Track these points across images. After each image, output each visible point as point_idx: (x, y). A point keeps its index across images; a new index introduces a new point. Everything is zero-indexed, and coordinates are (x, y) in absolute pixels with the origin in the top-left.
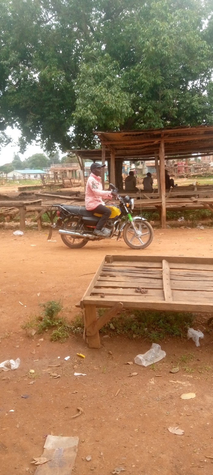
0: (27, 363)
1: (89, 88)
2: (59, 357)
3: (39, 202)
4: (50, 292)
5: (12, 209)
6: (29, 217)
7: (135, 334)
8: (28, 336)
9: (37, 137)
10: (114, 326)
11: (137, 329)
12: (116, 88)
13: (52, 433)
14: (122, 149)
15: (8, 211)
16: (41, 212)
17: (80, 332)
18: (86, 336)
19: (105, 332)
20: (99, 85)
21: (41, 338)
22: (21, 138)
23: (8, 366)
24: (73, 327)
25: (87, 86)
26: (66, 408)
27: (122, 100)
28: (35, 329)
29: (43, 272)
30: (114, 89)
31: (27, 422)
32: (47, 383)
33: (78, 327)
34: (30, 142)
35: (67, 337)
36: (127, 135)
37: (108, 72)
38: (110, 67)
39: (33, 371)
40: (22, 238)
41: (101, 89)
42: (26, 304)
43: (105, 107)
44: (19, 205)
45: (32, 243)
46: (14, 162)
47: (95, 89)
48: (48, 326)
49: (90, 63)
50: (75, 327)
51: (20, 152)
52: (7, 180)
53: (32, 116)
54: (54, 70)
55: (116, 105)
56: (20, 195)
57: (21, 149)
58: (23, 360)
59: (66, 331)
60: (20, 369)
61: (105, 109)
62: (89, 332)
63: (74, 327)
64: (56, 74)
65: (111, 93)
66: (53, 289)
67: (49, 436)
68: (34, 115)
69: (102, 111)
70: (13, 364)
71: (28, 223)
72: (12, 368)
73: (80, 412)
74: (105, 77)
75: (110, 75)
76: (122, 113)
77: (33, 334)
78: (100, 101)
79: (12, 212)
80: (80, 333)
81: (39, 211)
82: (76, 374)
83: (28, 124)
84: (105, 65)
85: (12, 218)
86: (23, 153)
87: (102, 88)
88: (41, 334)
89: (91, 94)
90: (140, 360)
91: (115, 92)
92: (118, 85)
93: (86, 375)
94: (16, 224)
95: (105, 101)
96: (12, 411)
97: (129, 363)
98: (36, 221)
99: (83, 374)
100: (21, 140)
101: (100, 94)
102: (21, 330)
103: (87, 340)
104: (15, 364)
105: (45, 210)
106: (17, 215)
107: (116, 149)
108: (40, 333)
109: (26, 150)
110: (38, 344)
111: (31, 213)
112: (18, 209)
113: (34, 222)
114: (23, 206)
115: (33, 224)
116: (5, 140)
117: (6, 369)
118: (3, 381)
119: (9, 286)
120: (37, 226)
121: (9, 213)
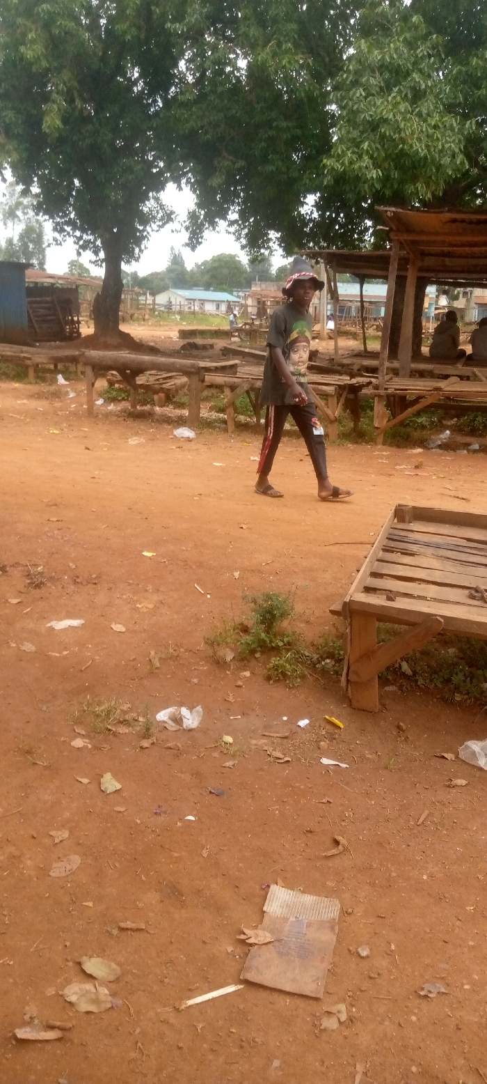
0: (216, 719)
1: (368, 99)
2: (285, 718)
3: (232, 366)
4: (260, 571)
5: (170, 378)
6: (207, 399)
7: (460, 693)
8: (218, 663)
9: (230, 212)
10: (410, 666)
11: (464, 681)
12: (433, 103)
13: (280, 881)
14: (436, 255)
15: (161, 381)
16: (237, 391)
17: (332, 669)
18: (348, 681)
19: (390, 678)
20: (392, 95)
21: (246, 670)
22: (194, 212)
23: (178, 720)
24: (316, 657)
25: (364, 94)
26: (307, 831)
27: (443, 135)
28: (232, 650)
29: (244, 528)
30: (426, 106)
31: (225, 848)
32: (261, 769)
33: (328, 658)
34: (213, 224)
35: (303, 677)
36: (454, 221)
37: (415, 64)
38: (422, 50)
39: (229, 739)
40: (193, 446)
41: (396, 105)
42: (210, 592)
43: (402, 149)
44: (189, 370)
45: (215, 460)
46: (169, 270)
47: (382, 103)
48: (261, 647)
49: (374, 37)
50: (321, 657)
51: (187, 245)
52: (153, 310)
53: (226, 162)
54: (286, 51)
55: (427, 146)
56: (183, 347)
57: (190, 239)
58: (208, 712)
59: (302, 663)
60: (203, 730)
61: (402, 154)
62: (356, 673)
63: (318, 656)
64: (289, 62)
65: (420, 115)
66: (267, 567)
67: (273, 888)
68: (232, 161)
69: (393, 160)
70: (187, 717)
71: (204, 413)
72: (184, 726)
73: (340, 847)
74: (408, 74)
75: (420, 71)
76: (439, 167)
77: (229, 658)
78: (392, 134)
79: (168, 385)
80: (332, 673)
81: (233, 388)
82: (325, 761)
83: (216, 181)
84: (411, 45)
85: (169, 397)
86: (193, 248)
87: (399, 103)
88: (246, 662)
89: (371, 116)
90: (474, 753)
91: (428, 115)
92: (437, 96)
93: (348, 766)
94: (178, 412)
95: (403, 135)
96: (191, 818)
97: (446, 755)
98: (221, 410)
99: (340, 765)
100: (193, 216)
101: (395, 117)
102: (202, 647)
103: (349, 689)
104: (191, 718)
105: (246, 387)
106: (180, 392)
107: (423, 254)
108: (242, 660)
109: (201, 243)
110: (239, 683)
111: (214, 391)
112: (185, 379)
113: (217, 412)
114: (199, 373)
115: (214, 415)
116: (159, 216)
117: (172, 726)
118: (168, 752)
119: (172, 548)
120: (225, 422)
121: (164, 386)
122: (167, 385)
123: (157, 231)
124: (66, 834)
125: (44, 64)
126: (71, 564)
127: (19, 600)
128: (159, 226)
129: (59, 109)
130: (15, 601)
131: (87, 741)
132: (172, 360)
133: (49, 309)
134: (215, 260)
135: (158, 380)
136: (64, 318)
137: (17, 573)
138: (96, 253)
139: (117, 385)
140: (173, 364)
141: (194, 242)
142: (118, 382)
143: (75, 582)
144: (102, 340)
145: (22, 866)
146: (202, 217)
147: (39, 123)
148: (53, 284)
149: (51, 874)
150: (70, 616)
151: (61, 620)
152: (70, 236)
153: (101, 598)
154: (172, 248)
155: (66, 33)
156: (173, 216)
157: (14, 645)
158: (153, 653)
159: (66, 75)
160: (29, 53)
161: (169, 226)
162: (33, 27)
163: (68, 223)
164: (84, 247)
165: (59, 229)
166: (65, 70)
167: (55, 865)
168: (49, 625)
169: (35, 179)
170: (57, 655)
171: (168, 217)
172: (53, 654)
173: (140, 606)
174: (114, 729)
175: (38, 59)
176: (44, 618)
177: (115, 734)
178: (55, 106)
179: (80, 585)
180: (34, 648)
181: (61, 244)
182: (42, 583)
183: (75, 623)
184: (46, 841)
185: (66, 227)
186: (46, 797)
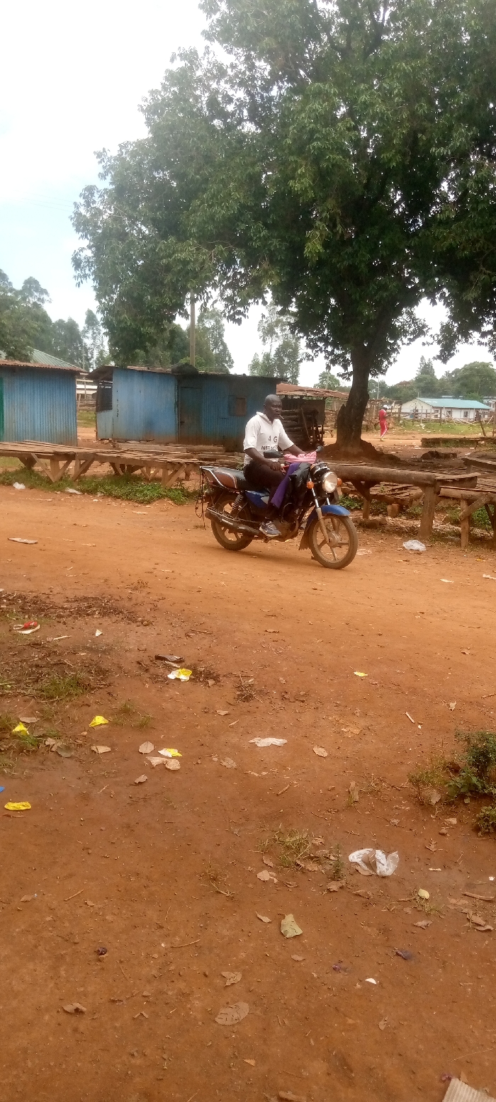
0: (414, 868)
2: (491, 878)
3: (471, 479)
4: (479, 704)
5: (406, 488)
6: (442, 510)
8: (422, 804)
9: (484, 324)
13: (463, 1075)
15: (397, 491)
16: (475, 504)
21: (452, 817)
22: (447, 325)
23: (371, 864)
28: (439, 791)
29: (467, 653)
31: (406, 1023)
32: (458, 936)
39: (425, 894)
40: (422, 559)
42: (422, 722)
44: (425, 482)
45: (444, 576)
46: (418, 380)
48: (471, 792)
51: (439, 357)
52: (398, 419)
53: (483, 276)
56: (425, 456)
57: (441, 351)
58: (405, 859)
60: (398, 879)
66: (489, 700)
68: (488, 274)
70: (382, 862)
71: (437, 524)
72: (378, 871)
77: (435, 800)
79: (404, 495)
81: (470, 501)
83: (472, 295)
85: (402, 508)
86: (445, 361)
88: (453, 807)
94: (412, 523)
96: (372, 981)
98: (456, 523)
100: (446, 329)
102: (406, 784)
104: (386, 864)
105: (484, 500)
106: (414, 502)
108: (450, 804)
109: (453, 354)
110: (444, 830)
111: (451, 502)
112: (419, 491)
113: (452, 524)
114: (434, 485)
115: (449, 527)
116: (411, 329)
117: (364, 870)
118: (357, 900)
119: (386, 669)
120: (458, 535)
121: (398, 496)
122: (402, 495)
123: (408, 344)
124: (239, 978)
125: (311, 194)
126: (281, 679)
127: (226, 712)
128: (410, 339)
129: (321, 235)
130: (223, 713)
131: (274, 874)
132: (407, 472)
133: (296, 420)
134: (465, 369)
135: (393, 490)
136: (309, 428)
137: (228, 684)
138: (345, 367)
139: (351, 495)
140: (409, 476)
141: (445, 355)
142: (352, 492)
143: (283, 698)
144: (343, 449)
145: (189, 1006)
146: (455, 329)
147: (301, 248)
148: (302, 397)
149: (217, 1019)
150: (273, 734)
151: (264, 737)
152: (321, 352)
153: (307, 718)
154: (422, 358)
155: (333, 165)
156: (425, 330)
157: (216, 759)
158: (353, 784)
159: (330, 203)
160: (296, 186)
161: (421, 339)
162: (304, 163)
163: (320, 339)
164: (334, 362)
165: (312, 345)
166: (330, 200)
167: (223, 1011)
168: (252, 741)
169: (294, 300)
170: (256, 775)
171: (420, 331)
172: (253, 773)
173: (345, 730)
174: (303, 866)
175: (306, 191)
176: (248, 733)
177: (303, 871)
178: (318, 233)
179: (287, 702)
180: (235, 765)
181: (312, 360)
182: (251, 696)
183: (278, 741)
184: (218, 981)
185: (319, 344)
186: (225, 932)
